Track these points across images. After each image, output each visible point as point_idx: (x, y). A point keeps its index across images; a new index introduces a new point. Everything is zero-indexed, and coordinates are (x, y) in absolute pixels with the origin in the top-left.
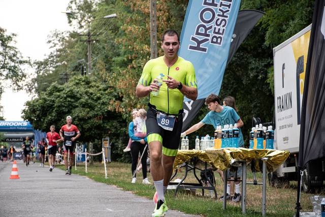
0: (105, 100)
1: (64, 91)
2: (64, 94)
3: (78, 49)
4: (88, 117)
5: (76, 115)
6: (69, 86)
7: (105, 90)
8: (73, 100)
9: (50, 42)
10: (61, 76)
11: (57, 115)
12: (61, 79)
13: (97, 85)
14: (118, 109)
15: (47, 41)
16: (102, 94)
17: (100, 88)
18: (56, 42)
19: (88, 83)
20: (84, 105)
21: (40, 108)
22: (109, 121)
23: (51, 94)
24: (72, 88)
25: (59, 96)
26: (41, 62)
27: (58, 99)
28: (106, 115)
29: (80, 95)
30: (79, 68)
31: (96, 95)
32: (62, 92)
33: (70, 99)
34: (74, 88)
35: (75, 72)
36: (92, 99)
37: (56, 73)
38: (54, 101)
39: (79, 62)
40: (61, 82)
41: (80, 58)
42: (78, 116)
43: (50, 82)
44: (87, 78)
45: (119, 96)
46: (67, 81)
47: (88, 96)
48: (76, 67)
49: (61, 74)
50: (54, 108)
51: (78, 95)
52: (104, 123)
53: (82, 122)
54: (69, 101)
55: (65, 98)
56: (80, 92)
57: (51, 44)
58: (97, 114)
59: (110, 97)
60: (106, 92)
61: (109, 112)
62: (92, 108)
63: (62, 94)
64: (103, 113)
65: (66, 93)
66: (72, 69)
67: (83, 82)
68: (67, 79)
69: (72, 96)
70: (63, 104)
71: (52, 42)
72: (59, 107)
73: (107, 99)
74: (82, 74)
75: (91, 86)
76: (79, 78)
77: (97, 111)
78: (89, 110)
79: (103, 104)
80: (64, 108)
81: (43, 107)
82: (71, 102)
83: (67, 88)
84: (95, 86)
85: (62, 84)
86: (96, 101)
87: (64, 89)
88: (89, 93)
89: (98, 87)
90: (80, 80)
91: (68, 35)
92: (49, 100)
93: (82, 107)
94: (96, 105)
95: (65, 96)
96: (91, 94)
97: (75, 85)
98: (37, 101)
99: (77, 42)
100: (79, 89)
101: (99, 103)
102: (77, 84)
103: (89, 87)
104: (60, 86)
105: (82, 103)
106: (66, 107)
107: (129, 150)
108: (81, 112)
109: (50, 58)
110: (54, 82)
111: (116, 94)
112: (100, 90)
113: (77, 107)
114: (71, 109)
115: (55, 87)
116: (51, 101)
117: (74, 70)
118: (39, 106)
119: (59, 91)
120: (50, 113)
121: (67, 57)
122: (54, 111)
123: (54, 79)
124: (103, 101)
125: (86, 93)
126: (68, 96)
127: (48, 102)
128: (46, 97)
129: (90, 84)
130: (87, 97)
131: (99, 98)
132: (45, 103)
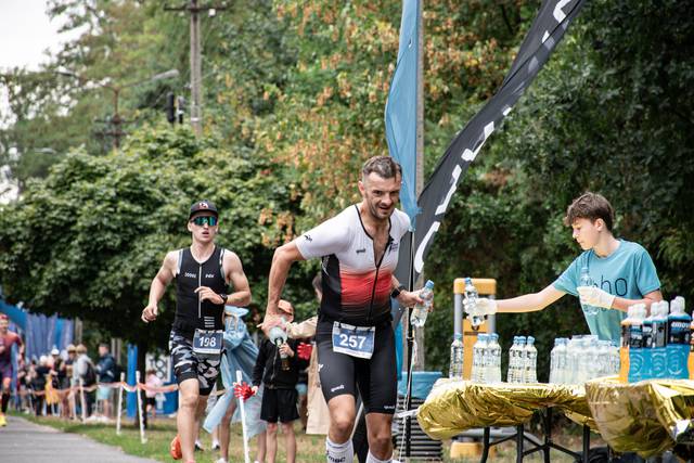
0: (246, 212)
1: (108, 178)
2: (109, 185)
3: (153, 35)
6: (124, 160)
7: (245, 177)
8: (137, 208)
9: (58, 10)
10: (100, 127)
11: (86, 259)
12: (99, 136)
13: (220, 158)
15: (52, 6)
16: (235, 190)
17: (230, 168)
19: (188, 151)
20: (176, 227)
21: (26, 233)
23: (62, 186)
24: (137, 168)
25: (91, 195)
26: (33, 75)
29: (164, 191)
30: (161, 101)
31: (214, 193)
32: (102, 181)
33: (127, 206)
34: (142, 169)
35: (147, 110)
37: (81, 113)
38: (73, 211)
39: (159, 81)
40: (97, 145)
41: (166, 65)
43: (62, 147)
44: (184, 134)
45: (289, 196)
46: (118, 145)
47: (190, 194)
48: (151, 96)
49: (98, 121)
50: (76, 233)
51: (157, 194)
54: (124, 212)
55: (113, 202)
56: (162, 183)
59: (261, 200)
60: (250, 183)
63: (101, 187)
65: (116, 185)
66: (137, 101)
67: (172, 147)
68: (118, 137)
69: (136, 193)
70: (105, 221)
71: (68, 10)
72: (92, 230)
73: (252, 205)
74: (172, 120)
75: (200, 161)
76: (157, 133)
79: (240, 222)
80: (109, 236)
81: (36, 230)
82: (130, 212)
84: (212, 161)
87: (107, 171)
88: (192, 184)
89: (222, 165)
90: (161, 141)
92: (56, 206)
93: (170, 231)
95: (112, 193)
96: (201, 188)
97: (145, 157)
98: (19, 208)
99: (152, 14)
100: (158, 172)
101: (226, 220)
102: (153, 154)
103: (194, 166)
104: (92, 161)
105: (167, 219)
106: (114, 231)
110: (76, 145)
111: (282, 190)
112: (230, 175)
113: (151, 230)
114: (133, 238)
115: (79, 164)
116: (65, 209)
117: (141, 107)
118: (23, 225)
119: (92, 176)
120: (61, 250)
121: (118, 63)
122: (75, 243)
123: (73, 136)
124: (239, 214)
125: (183, 184)
126: (123, 195)
127: (54, 214)
128: (45, 194)
129: (198, 157)
130: (183, 200)
131: (226, 204)
132: (44, 215)
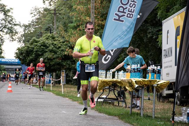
0: (63, 49)
1: (39, 42)
2: (40, 44)
3: (48, 18)
4: (53, 58)
5: (46, 57)
6: (42, 39)
7: (63, 43)
8: (44, 48)
9: (32, 13)
10: (38, 34)
11: (35, 56)
12: (38, 35)
13: (59, 39)
14: (71, 54)
15: (30, 13)
16: (61, 45)
17: (61, 41)
18: (36, 14)
19: (53, 38)
20: (51, 51)
21: (25, 52)
22: (65, 61)
23: (32, 44)
24: (44, 41)
25: (36, 45)
26: (27, 25)
27: (36, 47)
28: (63, 57)
29: (49, 45)
30: (49, 29)
31: (58, 45)
32: (38, 43)
33: (43, 47)
34: (45, 41)
35: (46, 31)
36: (56, 47)
37: (35, 32)
38: (33, 48)
39: (49, 26)
40: (38, 37)
41: (50, 23)
42: (47, 57)
43: (32, 37)
44: (53, 35)
45: (72, 46)
46: (41, 37)
47: (54, 46)
48: (47, 29)
49: (38, 33)
50: (34, 52)
51: (48, 45)
52: (62, 61)
53: (50, 61)
54: (42, 48)
55: (40, 46)
56: (49, 43)
57: (33, 15)
58: (59, 57)
59: (66, 47)
60: (64, 44)
61: (65, 55)
62: (55, 52)
63: (38, 44)
64: (62, 56)
65: (41, 44)
66: (45, 30)
67: (50, 37)
68: (41, 35)
69: (44, 45)
70: (39, 50)
71: (33, 13)
72: (36, 51)
73: (65, 48)
74: (51, 33)
75: (55, 40)
76: (48, 35)
77: (58, 55)
78: (54, 54)
79: (62, 50)
80: (39, 52)
81: (27, 51)
82: (43, 48)
83: (41, 41)
84: (58, 40)
85: (38, 38)
86: (58, 49)
87: (39, 41)
88: (54, 44)
89: (59, 41)
90: (49, 36)
91: (43, 10)
92: (30, 47)
93: (50, 52)
94: (58, 51)
95: (40, 45)
96: (55, 44)
97: (46, 39)
98: (24, 48)
99: (48, 14)
100: (48, 42)
101: (60, 50)
102: (47, 38)
103: (54, 41)
104: (37, 39)
105: (50, 50)
106: (40, 52)
107: (76, 78)
108: (49, 55)
109: (32, 23)
110: (34, 37)
111: (70, 45)
112: (61, 42)
113: (47, 52)
114: (43, 53)
115: (34, 40)
116: (32, 48)
117: (45, 31)
118: (25, 51)
119: (37, 42)
120: (31, 55)
121: (42, 23)
122: (33, 53)
123: (34, 35)
124: (62, 49)
125: (52, 44)
126: (42, 45)
128: (29, 45)
129: (55, 39)
130: (52, 47)
131: (60, 47)
132: (28, 49)
